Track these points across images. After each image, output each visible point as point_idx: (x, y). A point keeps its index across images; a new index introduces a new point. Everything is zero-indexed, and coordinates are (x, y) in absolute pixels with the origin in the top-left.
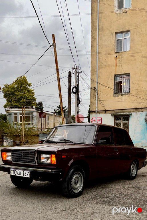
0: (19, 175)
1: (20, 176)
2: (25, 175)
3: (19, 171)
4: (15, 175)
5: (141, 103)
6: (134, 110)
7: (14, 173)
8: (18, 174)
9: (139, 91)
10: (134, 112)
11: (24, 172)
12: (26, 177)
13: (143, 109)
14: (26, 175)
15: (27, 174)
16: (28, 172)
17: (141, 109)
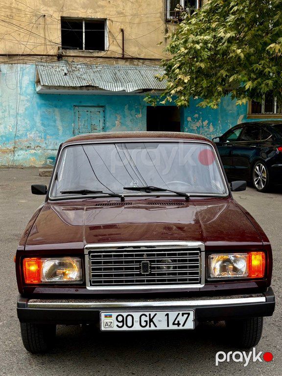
0: (147, 328)
1: (153, 328)
2: (174, 324)
3: (147, 314)
4: (125, 328)
5: (22, 43)
6: (6, 59)
7: (120, 324)
8: (144, 324)
9: (14, 10)
10: (5, 63)
11: (167, 315)
12: (181, 327)
13: (26, 58)
14: (178, 324)
15: (181, 319)
16: (189, 314)
17: (21, 58)
